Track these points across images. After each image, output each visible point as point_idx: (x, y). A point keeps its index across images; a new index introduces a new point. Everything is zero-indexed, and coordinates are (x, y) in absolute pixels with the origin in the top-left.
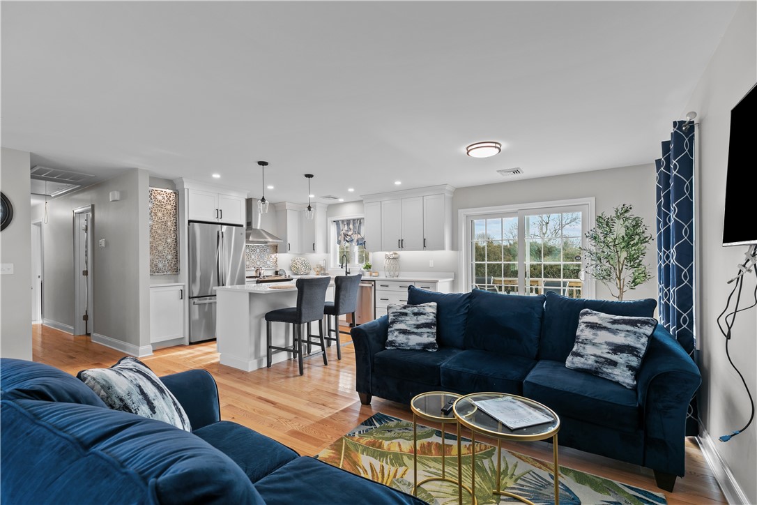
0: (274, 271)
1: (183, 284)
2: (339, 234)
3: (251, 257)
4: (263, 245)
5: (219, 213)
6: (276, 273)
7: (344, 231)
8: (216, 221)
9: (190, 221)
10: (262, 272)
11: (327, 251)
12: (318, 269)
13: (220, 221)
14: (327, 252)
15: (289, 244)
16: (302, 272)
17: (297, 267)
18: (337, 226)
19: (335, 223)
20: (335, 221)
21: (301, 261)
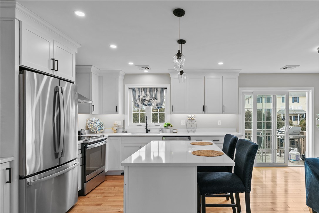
5: (55, 64)
14: (124, 114)
15: (94, 105)
16: (98, 131)
17: (93, 127)
18: (133, 92)
19: (131, 89)
20: (131, 88)
21: (95, 121)
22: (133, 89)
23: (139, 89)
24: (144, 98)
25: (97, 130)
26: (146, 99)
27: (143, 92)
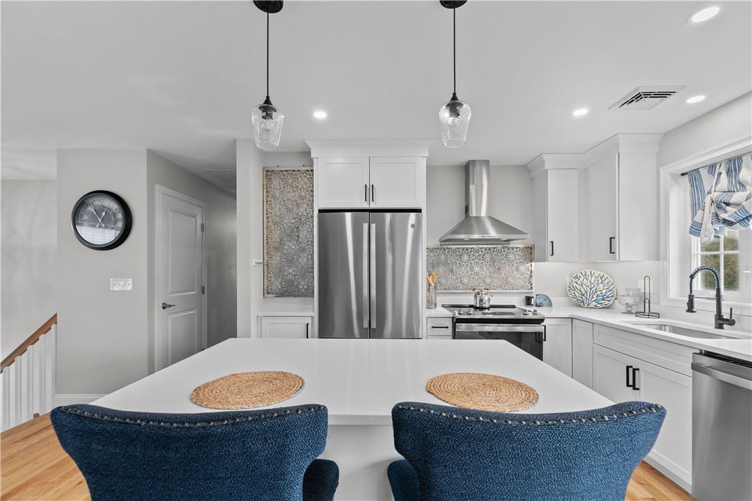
0: (523, 297)
1: (311, 314)
2: (696, 206)
3: (472, 269)
4: (500, 247)
5: (369, 191)
6: (528, 301)
7: (714, 195)
8: (365, 206)
9: (320, 211)
10: (486, 298)
11: (658, 252)
12: (630, 301)
13: (373, 206)
14: (658, 258)
15: (552, 242)
16: (594, 303)
17: (583, 291)
18: (692, 186)
19: (686, 178)
20: (686, 174)
21: (593, 278)
22: (692, 175)
23: (712, 168)
24: (726, 199)
25: (593, 299)
26: (732, 201)
27: (724, 176)
